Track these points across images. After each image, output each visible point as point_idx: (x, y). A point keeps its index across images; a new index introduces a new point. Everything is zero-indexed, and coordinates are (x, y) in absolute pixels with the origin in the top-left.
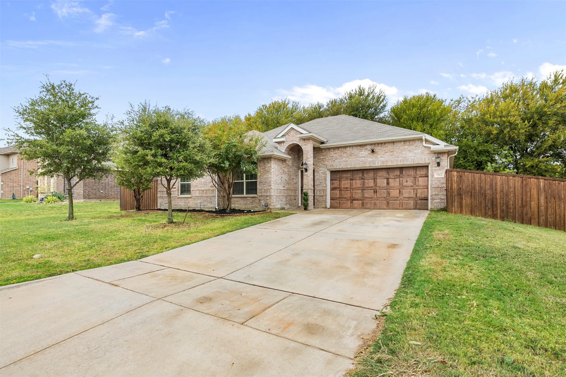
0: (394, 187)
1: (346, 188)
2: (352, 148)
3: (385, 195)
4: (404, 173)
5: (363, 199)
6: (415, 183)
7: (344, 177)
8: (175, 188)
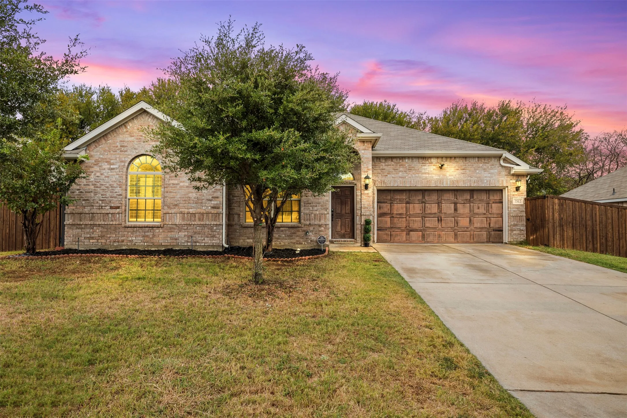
0: (463, 214)
1: (400, 214)
2: (412, 160)
3: (452, 225)
4: (475, 197)
5: (423, 230)
6: (488, 211)
7: (397, 199)
8: (118, 208)
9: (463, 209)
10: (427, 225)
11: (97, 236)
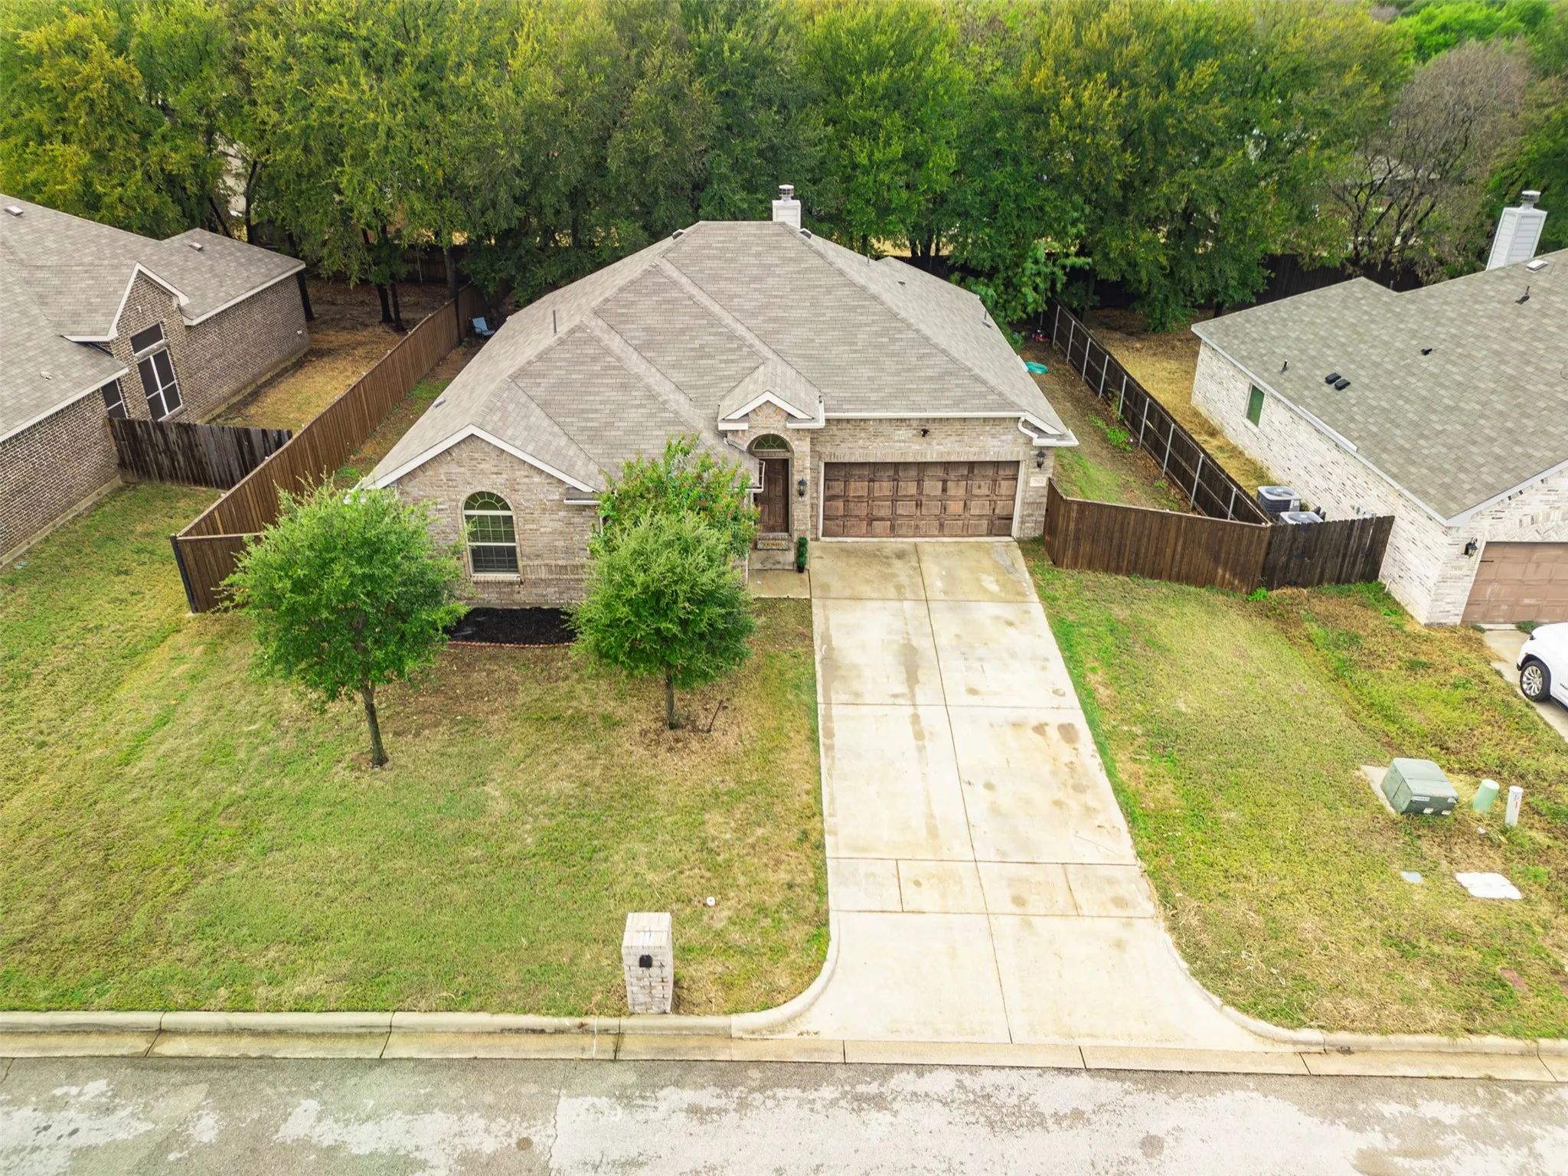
0: (955, 497)
1: (859, 497)
2: (880, 422)
3: (937, 512)
4: (976, 473)
5: (893, 519)
7: (855, 476)
9: (956, 490)
10: (899, 512)
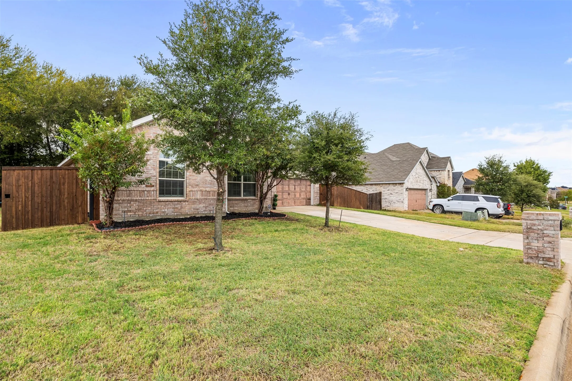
3: (293, 197)
8: (153, 186)
9: (298, 189)
10: (284, 197)
11: (134, 209)
